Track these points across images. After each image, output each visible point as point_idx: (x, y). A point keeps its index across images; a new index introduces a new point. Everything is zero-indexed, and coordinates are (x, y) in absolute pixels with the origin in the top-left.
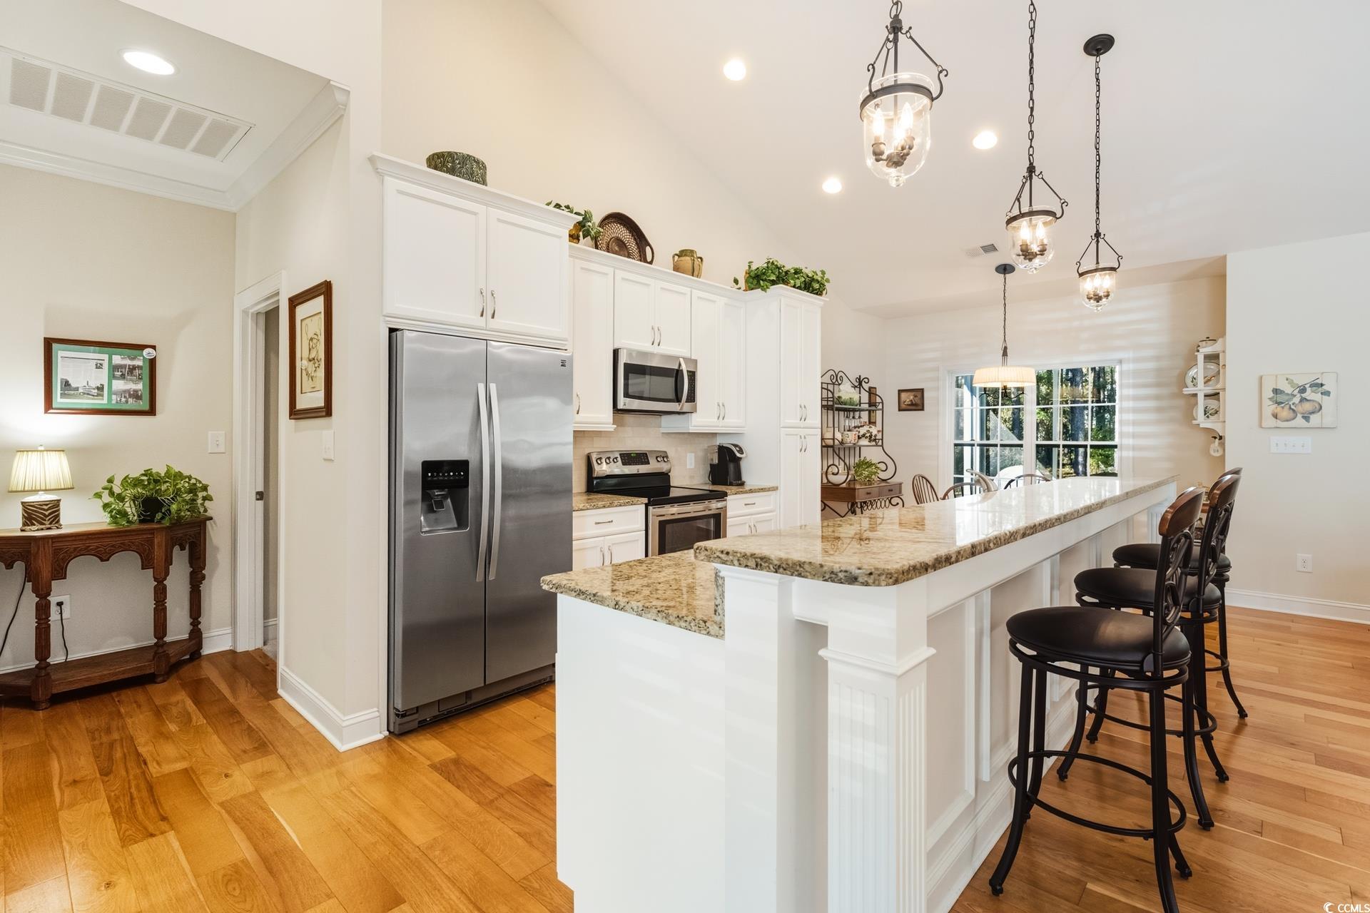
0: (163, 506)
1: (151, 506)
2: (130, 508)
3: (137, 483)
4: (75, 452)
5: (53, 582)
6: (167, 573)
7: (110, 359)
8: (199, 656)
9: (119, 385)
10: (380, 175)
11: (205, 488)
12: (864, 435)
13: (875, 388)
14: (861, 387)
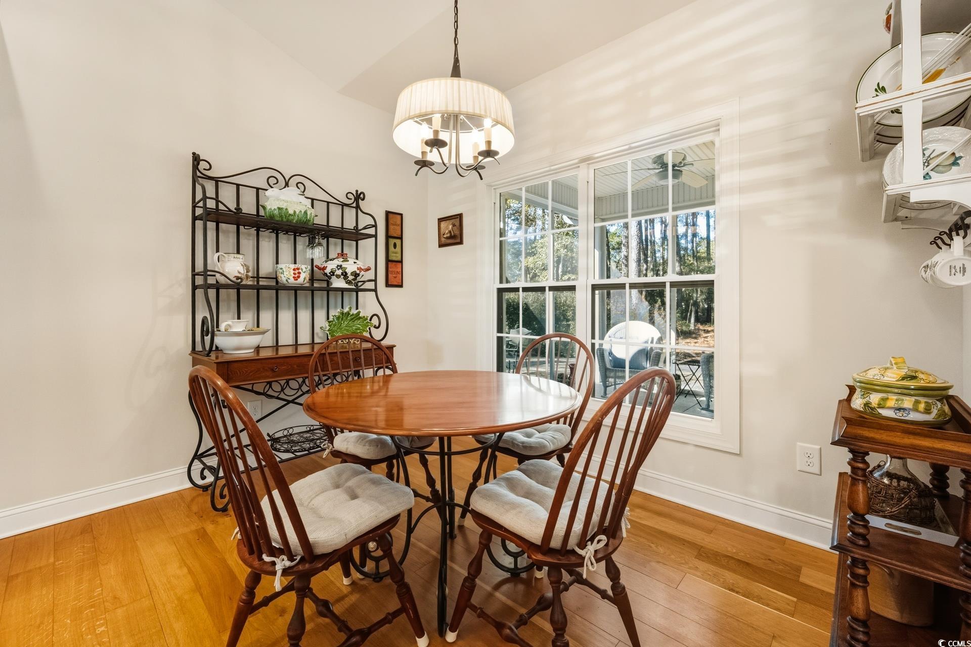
12: (333, 273)
13: (401, 215)
14: (358, 207)
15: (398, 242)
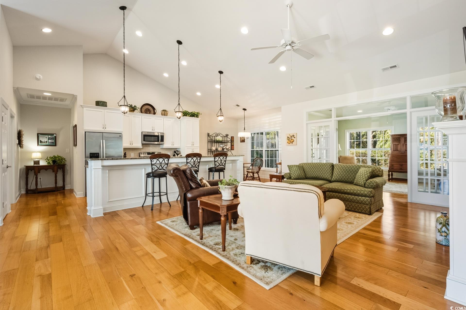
0: (56, 162)
1: (54, 162)
2: (51, 162)
3: (52, 158)
4: (42, 152)
5: (38, 174)
6: (57, 173)
7: (48, 137)
8: (65, 189)
9: (50, 141)
10: (83, 108)
11: (65, 159)
12: (225, 148)
13: (234, 137)
14: (227, 137)
15: (233, 142)
